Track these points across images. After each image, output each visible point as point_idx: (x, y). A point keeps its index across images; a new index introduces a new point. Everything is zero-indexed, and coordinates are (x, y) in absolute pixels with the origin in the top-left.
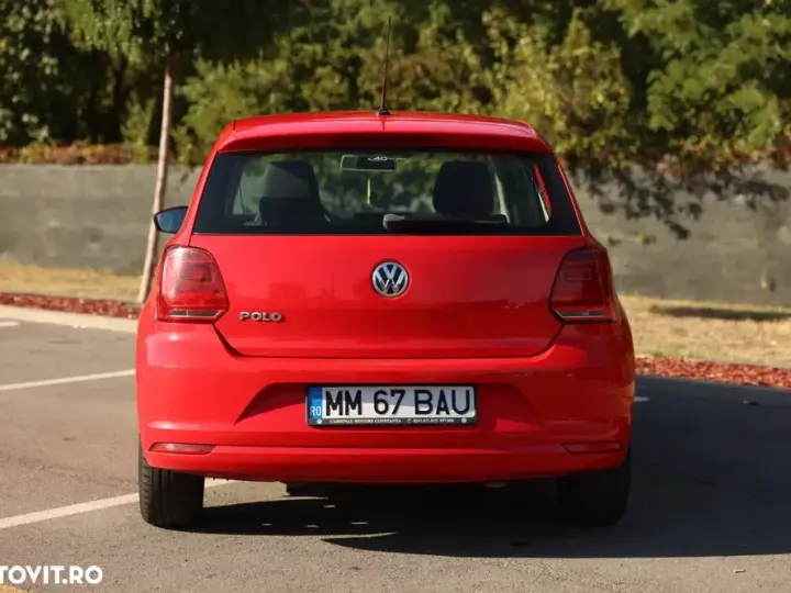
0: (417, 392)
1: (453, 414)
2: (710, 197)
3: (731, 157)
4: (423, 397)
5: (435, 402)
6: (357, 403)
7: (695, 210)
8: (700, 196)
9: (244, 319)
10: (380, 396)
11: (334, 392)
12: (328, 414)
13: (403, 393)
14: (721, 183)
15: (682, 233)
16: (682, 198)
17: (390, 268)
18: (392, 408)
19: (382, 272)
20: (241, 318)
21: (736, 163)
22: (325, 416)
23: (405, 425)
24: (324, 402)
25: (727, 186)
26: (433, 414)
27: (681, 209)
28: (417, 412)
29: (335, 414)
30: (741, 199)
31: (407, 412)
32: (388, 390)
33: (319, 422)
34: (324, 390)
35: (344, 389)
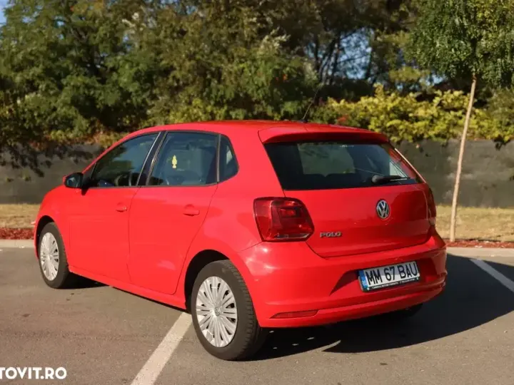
0: (398, 267)
1: (413, 276)
2: (56, 158)
3: (66, 140)
4: (401, 269)
5: (405, 271)
6: (378, 276)
7: (49, 164)
8: (51, 157)
9: (323, 237)
10: (387, 271)
11: (369, 272)
12: (370, 284)
13: (393, 268)
14: (62, 152)
15: (41, 174)
16: (42, 158)
17: (383, 203)
18: (392, 276)
19: (380, 206)
20: (321, 236)
21: (69, 143)
22: (369, 286)
23: (400, 284)
24: (366, 277)
25: (64, 153)
26: (407, 278)
27: (42, 164)
28: (402, 277)
29: (372, 283)
30: (72, 159)
31: (398, 278)
32: (388, 267)
33: (368, 289)
34: (365, 271)
35: (372, 270)
